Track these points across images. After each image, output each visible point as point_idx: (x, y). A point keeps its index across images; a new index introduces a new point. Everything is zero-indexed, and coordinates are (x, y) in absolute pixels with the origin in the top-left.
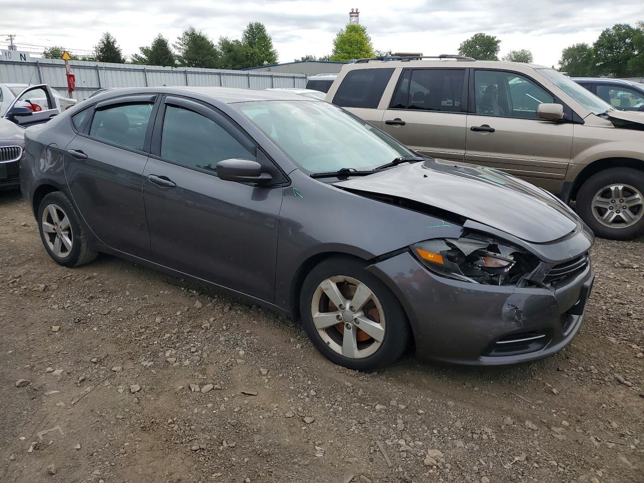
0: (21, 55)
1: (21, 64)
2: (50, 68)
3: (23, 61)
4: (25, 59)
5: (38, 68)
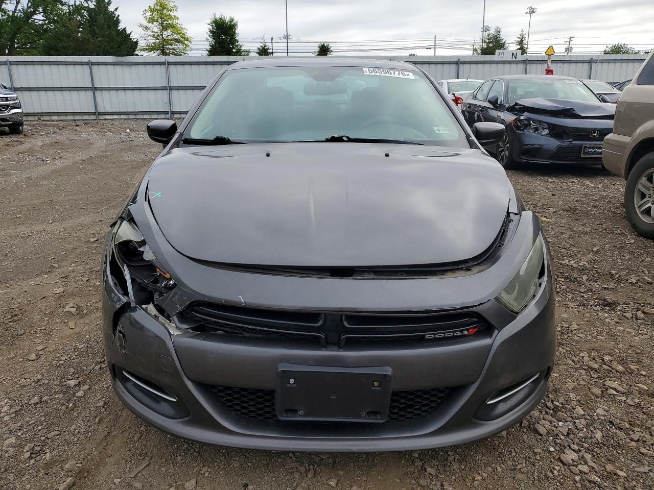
0: (513, 54)
1: (510, 62)
2: (538, 65)
3: (514, 59)
4: (516, 58)
5: (526, 66)
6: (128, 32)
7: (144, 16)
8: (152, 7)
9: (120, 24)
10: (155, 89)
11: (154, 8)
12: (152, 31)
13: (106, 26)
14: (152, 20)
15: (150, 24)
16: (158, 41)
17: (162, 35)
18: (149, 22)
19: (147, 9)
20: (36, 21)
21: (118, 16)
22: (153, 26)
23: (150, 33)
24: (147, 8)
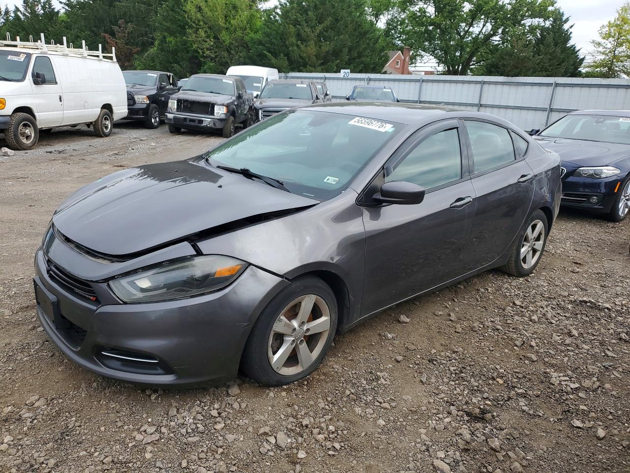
6: (577, 49)
7: (600, 32)
8: (612, 22)
9: (570, 41)
10: (536, 109)
11: (613, 24)
12: (604, 48)
13: (552, 44)
14: (607, 36)
15: (605, 41)
16: (608, 57)
17: (614, 51)
18: (604, 38)
19: (605, 25)
20: (493, 42)
21: (571, 33)
22: (607, 42)
23: (601, 49)
24: (606, 23)
